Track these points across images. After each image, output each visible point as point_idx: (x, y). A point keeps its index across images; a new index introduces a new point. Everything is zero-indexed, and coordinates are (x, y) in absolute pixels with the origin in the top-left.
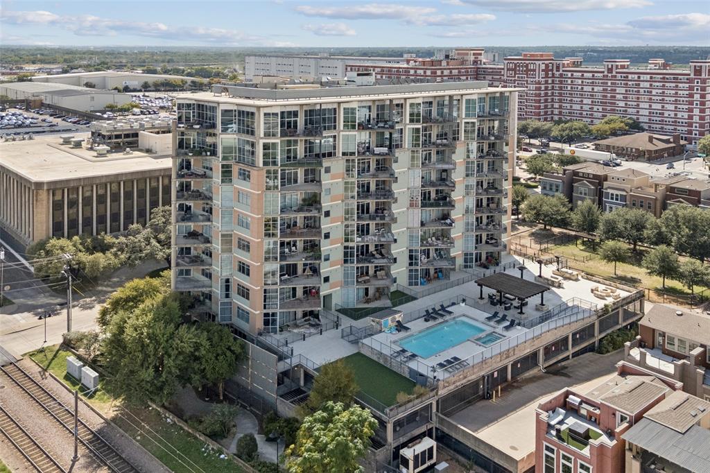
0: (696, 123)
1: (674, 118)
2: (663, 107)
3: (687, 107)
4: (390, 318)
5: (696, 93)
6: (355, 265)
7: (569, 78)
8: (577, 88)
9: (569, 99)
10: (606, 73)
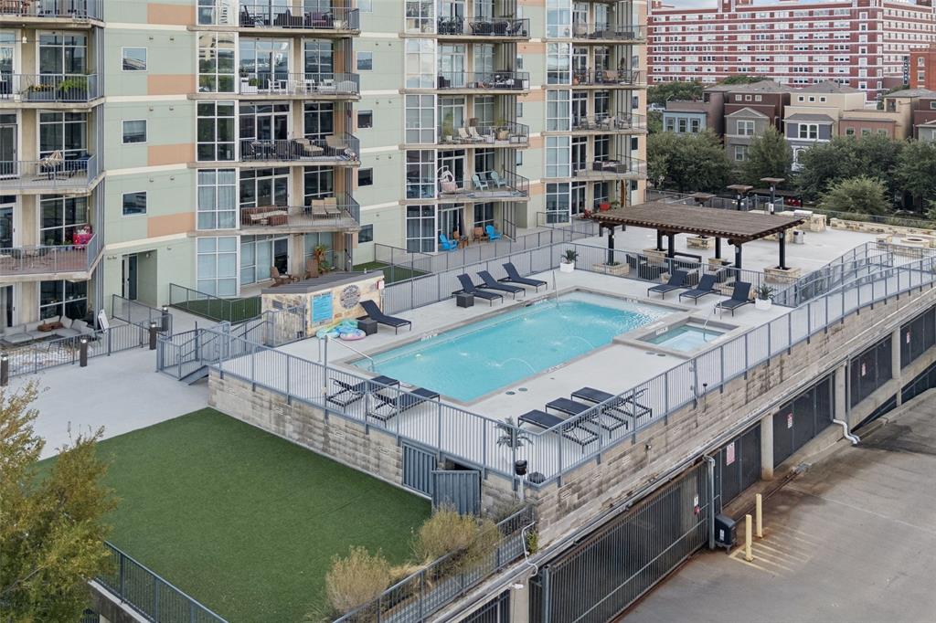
0: (863, 80)
1: (828, 75)
2: (811, 59)
3: (848, 56)
4: (337, 291)
5: (861, 34)
6: (237, 163)
7: (663, 24)
8: (676, 39)
9: (663, 57)
10: (720, 12)
